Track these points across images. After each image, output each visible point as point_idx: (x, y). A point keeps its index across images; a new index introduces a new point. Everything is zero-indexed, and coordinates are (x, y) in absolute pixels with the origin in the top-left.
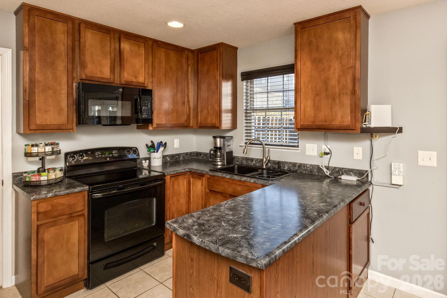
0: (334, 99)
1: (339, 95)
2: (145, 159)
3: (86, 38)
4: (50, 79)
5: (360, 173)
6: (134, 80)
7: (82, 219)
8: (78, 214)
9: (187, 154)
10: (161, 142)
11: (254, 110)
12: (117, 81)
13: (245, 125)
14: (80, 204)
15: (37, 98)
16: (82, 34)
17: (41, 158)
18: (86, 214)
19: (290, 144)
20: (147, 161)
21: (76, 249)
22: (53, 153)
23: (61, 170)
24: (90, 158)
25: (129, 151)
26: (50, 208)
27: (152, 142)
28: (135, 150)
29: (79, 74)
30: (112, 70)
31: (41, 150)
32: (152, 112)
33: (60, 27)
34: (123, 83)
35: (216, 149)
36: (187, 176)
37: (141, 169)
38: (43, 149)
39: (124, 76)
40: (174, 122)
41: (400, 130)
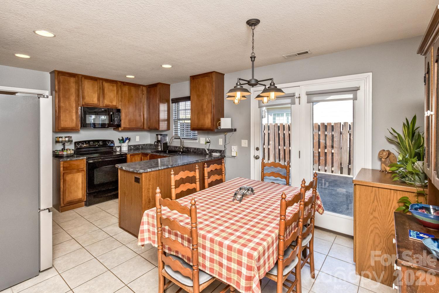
0: (205, 115)
1: (207, 113)
2: (118, 147)
3: (85, 84)
4: (68, 105)
5: (220, 151)
6: (110, 104)
7: (83, 172)
8: (81, 169)
9: (144, 145)
10: (128, 138)
11: (179, 119)
12: (101, 105)
13: (174, 128)
14: (82, 165)
15: (61, 115)
16: (83, 83)
17: (63, 143)
18: (85, 170)
19: (193, 138)
20: (119, 148)
21: (81, 186)
22: (69, 141)
23: (73, 150)
24: (88, 145)
25: (109, 142)
26: (69, 165)
27: (122, 137)
28: (112, 142)
29: (81, 102)
30: (99, 100)
31: (64, 139)
32: (120, 121)
33: (72, 80)
34: (104, 106)
35: (158, 141)
36: (140, 156)
37: (116, 152)
38: (65, 139)
39: (105, 102)
40: (134, 126)
41: (235, 130)
